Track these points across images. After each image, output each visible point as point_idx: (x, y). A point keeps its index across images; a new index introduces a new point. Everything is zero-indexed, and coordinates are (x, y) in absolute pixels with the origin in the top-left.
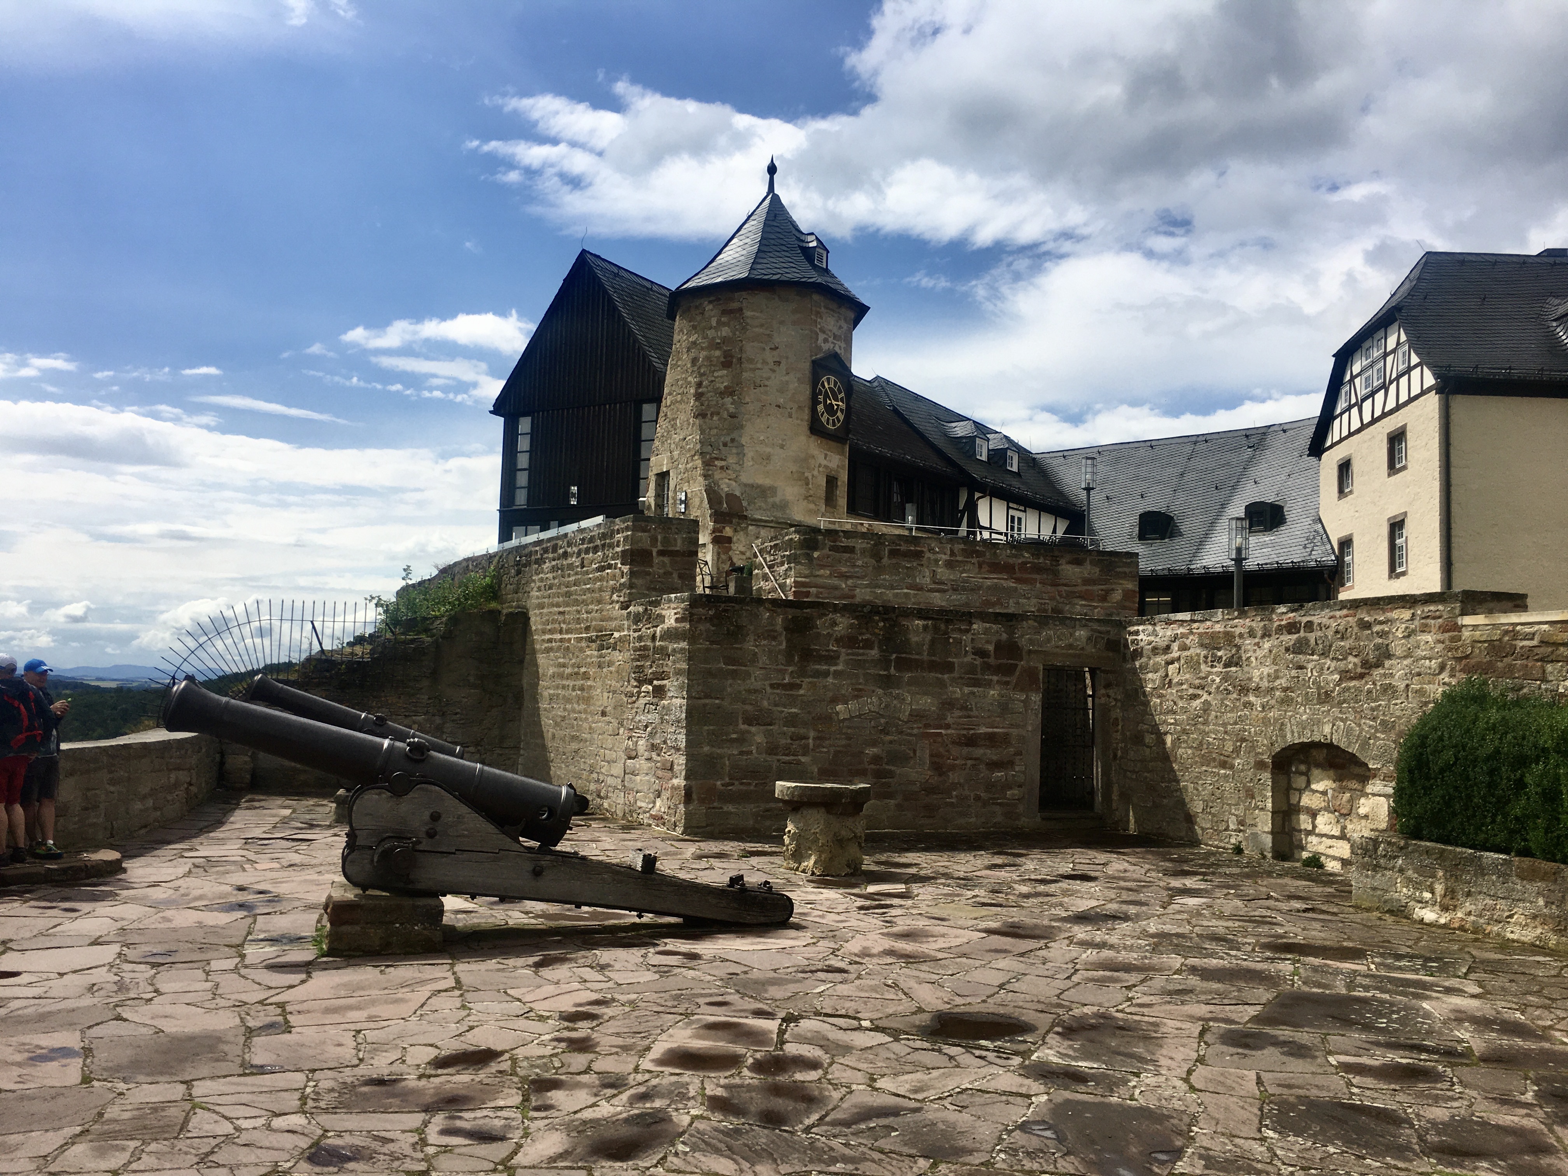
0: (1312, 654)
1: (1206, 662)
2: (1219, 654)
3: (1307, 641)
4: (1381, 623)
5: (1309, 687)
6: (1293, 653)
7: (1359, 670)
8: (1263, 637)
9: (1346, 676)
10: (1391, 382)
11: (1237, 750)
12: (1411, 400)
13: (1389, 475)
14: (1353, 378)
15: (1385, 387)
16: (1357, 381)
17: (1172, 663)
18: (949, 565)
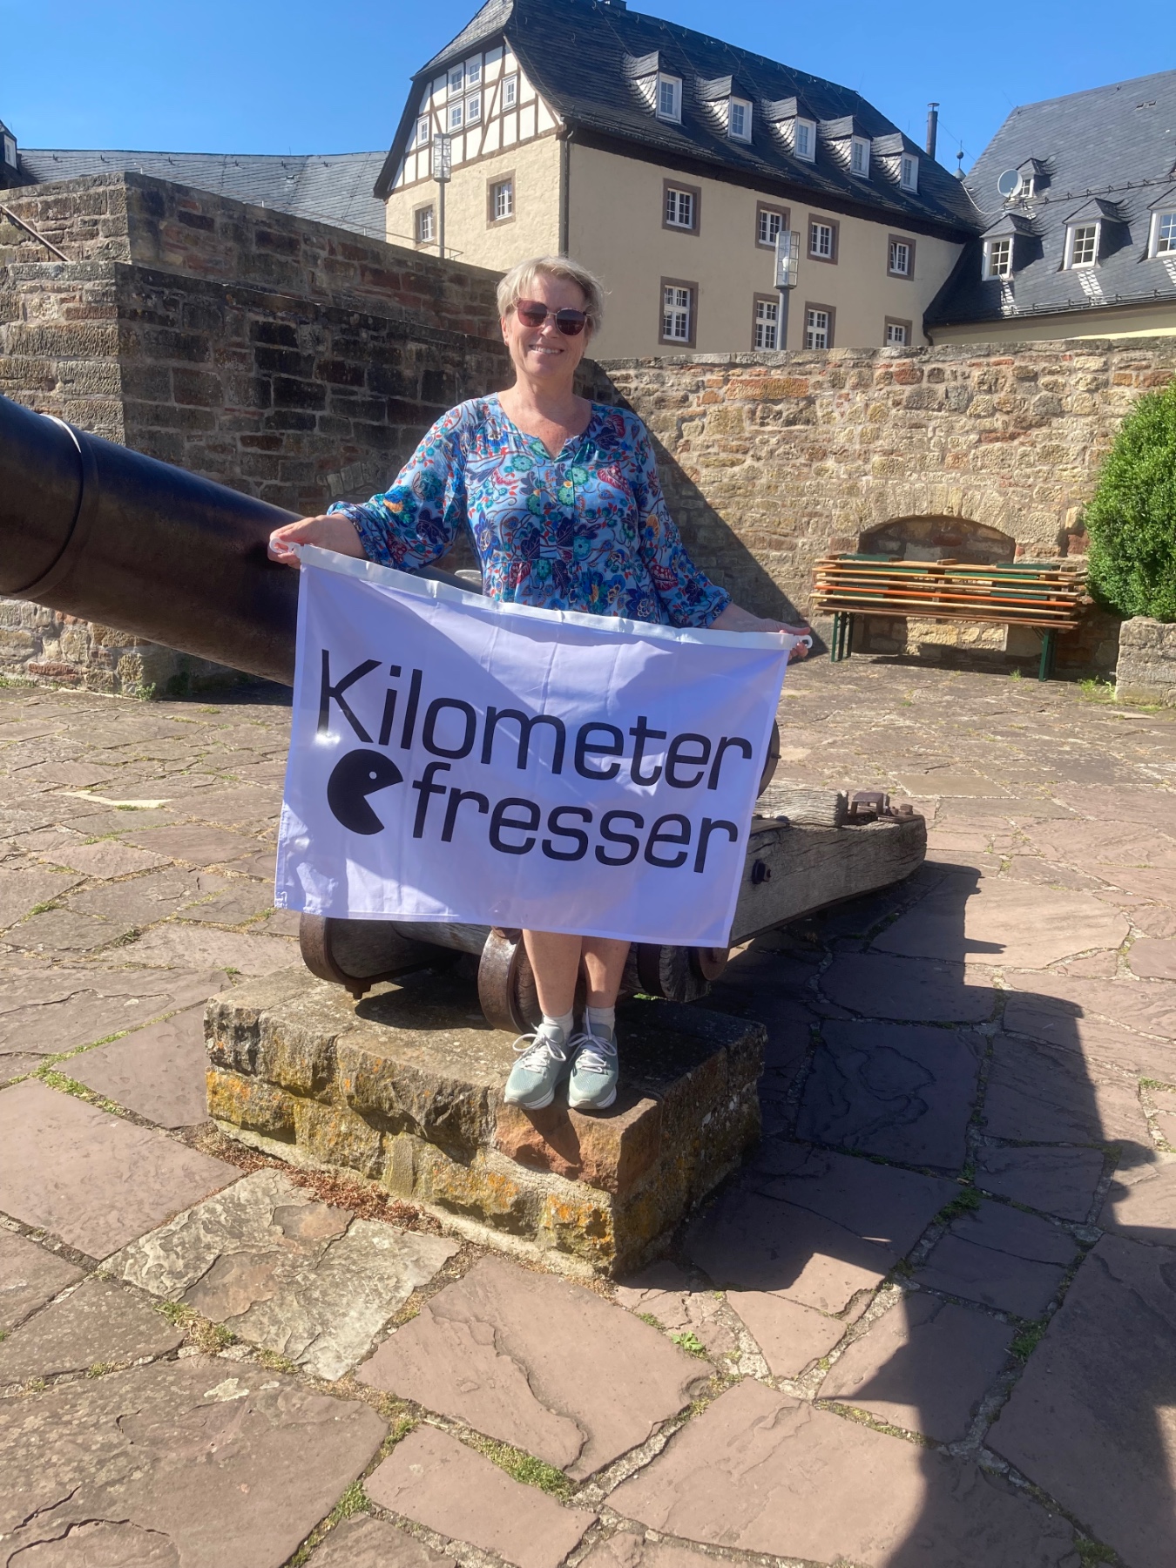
0: (939, 410)
1: (752, 419)
2: (778, 408)
3: (932, 392)
4: (1052, 373)
5: (929, 450)
6: (906, 408)
7: (1011, 429)
8: (855, 387)
9: (988, 435)
10: (491, 120)
11: (799, 529)
12: (520, 143)
14: (434, 110)
15: (484, 125)
16: (441, 114)
17: (691, 419)
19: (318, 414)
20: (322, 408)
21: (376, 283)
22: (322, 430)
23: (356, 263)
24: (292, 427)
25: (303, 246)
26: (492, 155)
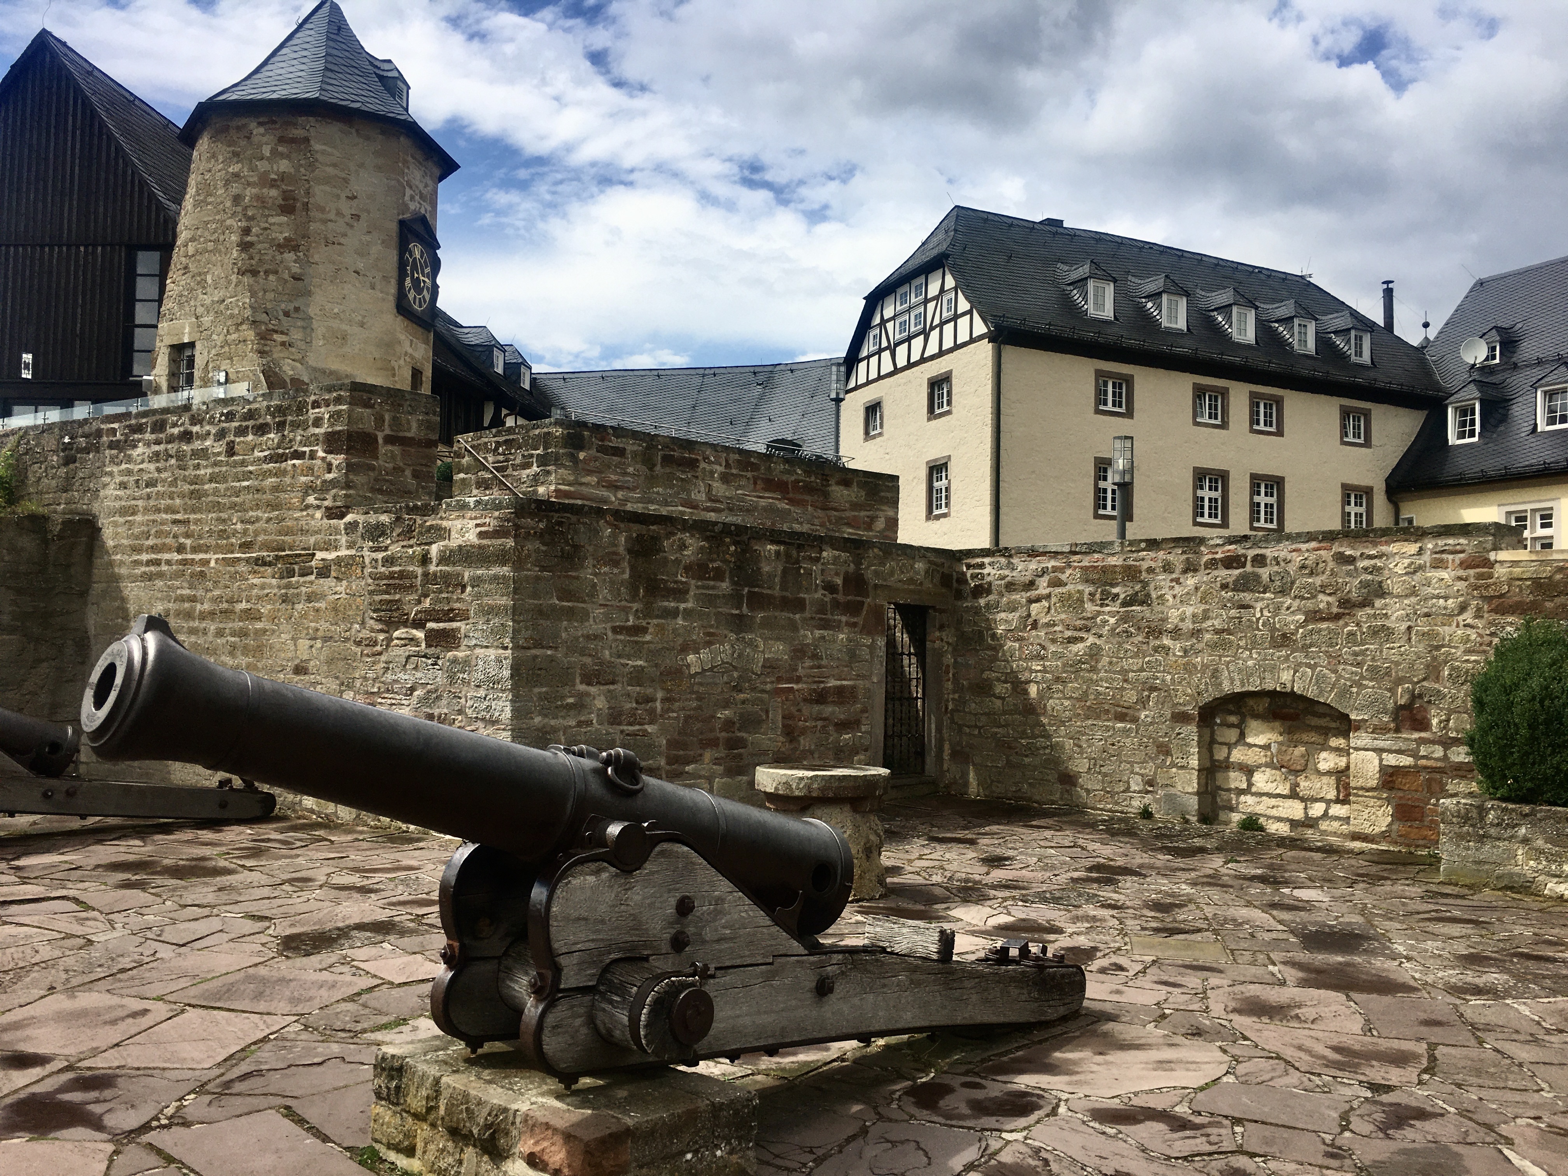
0: (1264, 592)
1: (1092, 601)
2: (1115, 590)
3: (1257, 577)
4: (1371, 557)
5: (1258, 629)
6: (1233, 590)
7: (1335, 610)
8: (1185, 571)
9: (1314, 616)
10: (932, 328)
11: (1143, 702)
13: (929, 419)
14: (883, 322)
15: (925, 333)
16: (890, 326)
17: (1038, 600)
18: (725, 478)
19: (682, 606)
20: (685, 601)
21: (765, 490)
22: (684, 619)
23: (749, 474)
24: (657, 617)
25: (703, 465)
26: (933, 358)
